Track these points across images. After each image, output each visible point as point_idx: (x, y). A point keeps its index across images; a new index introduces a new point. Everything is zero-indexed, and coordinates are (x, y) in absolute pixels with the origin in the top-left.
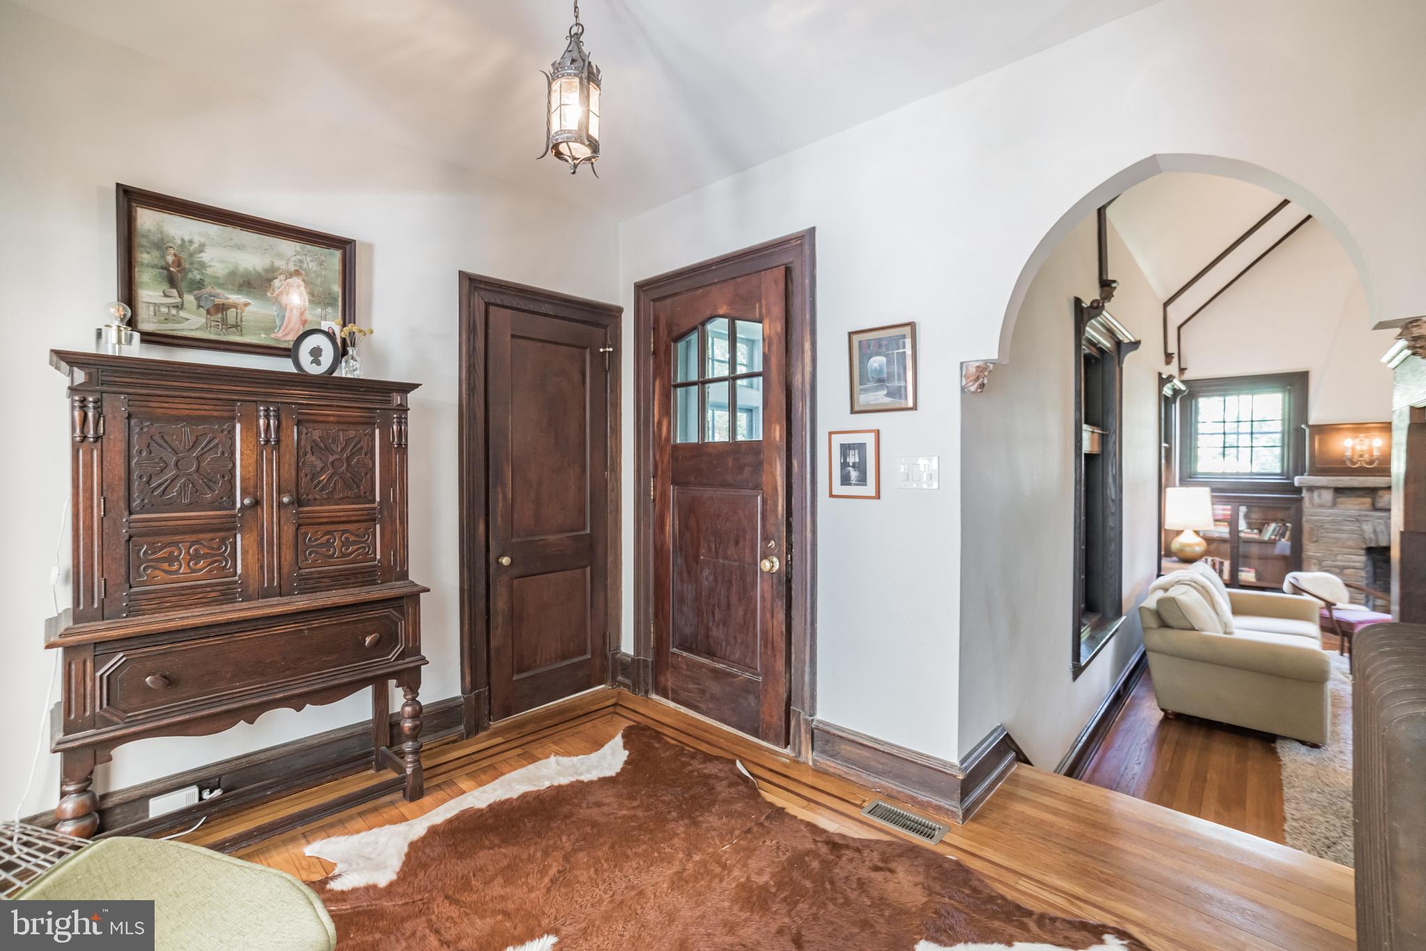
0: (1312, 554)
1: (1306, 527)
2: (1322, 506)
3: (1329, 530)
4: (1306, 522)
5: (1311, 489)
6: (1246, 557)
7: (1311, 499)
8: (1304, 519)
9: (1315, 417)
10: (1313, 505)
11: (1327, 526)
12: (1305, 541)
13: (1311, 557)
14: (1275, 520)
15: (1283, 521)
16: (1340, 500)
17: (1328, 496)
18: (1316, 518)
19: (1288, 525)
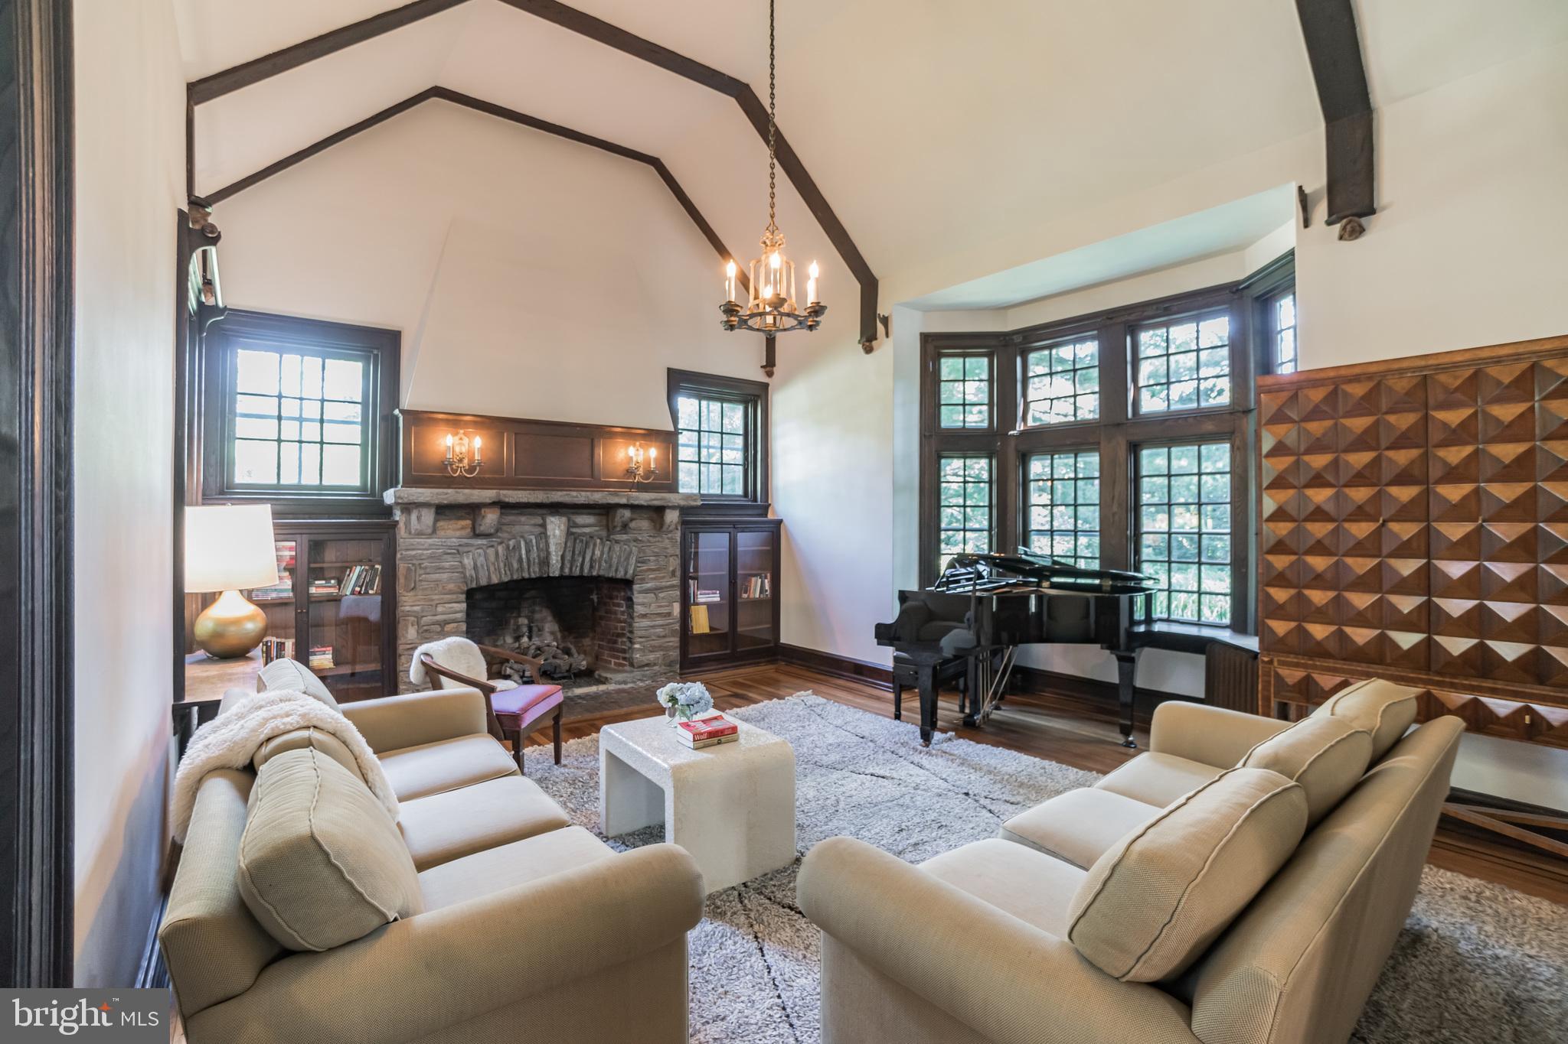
0: (407, 608)
1: (402, 567)
2: (420, 534)
3: (428, 570)
4: (401, 559)
5: (408, 507)
6: (319, 625)
7: (408, 524)
8: (398, 556)
9: (411, 397)
10: (410, 533)
11: (426, 564)
12: (400, 590)
13: (408, 614)
14: (360, 562)
15: (370, 562)
16: (440, 524)
17: (428, 517)
18: (414, 553)
19: (377, 566)
